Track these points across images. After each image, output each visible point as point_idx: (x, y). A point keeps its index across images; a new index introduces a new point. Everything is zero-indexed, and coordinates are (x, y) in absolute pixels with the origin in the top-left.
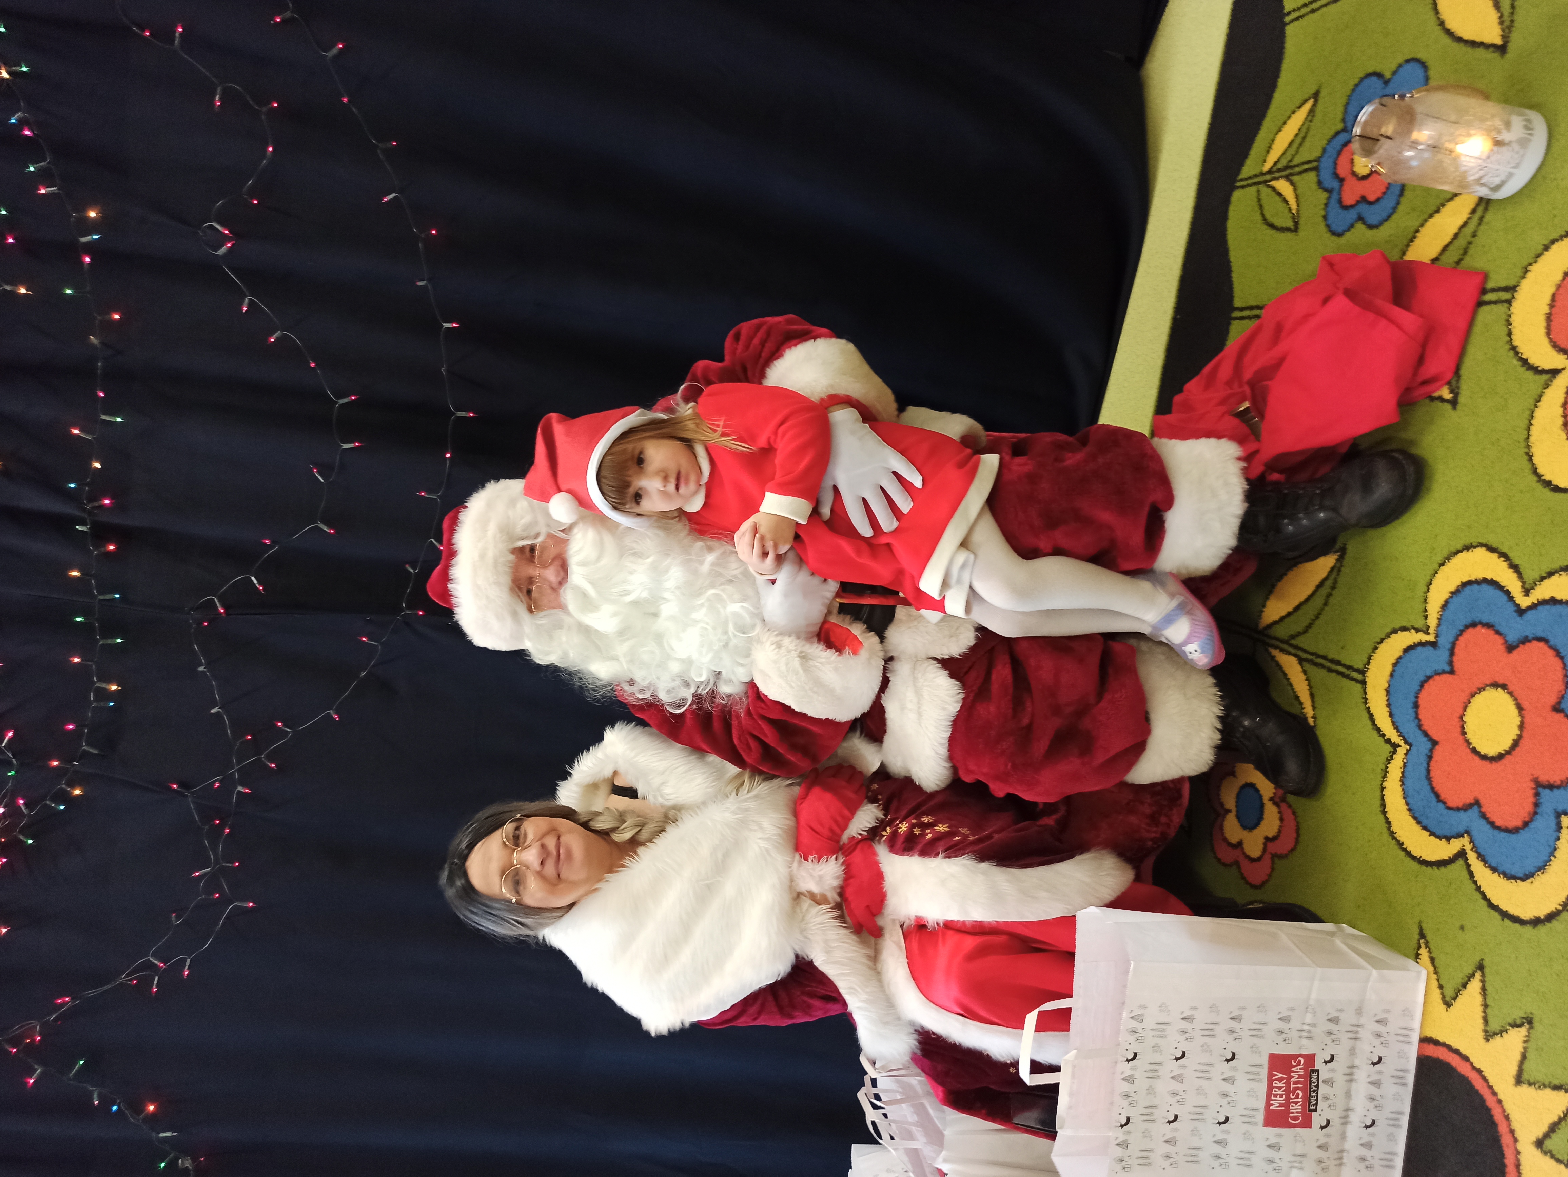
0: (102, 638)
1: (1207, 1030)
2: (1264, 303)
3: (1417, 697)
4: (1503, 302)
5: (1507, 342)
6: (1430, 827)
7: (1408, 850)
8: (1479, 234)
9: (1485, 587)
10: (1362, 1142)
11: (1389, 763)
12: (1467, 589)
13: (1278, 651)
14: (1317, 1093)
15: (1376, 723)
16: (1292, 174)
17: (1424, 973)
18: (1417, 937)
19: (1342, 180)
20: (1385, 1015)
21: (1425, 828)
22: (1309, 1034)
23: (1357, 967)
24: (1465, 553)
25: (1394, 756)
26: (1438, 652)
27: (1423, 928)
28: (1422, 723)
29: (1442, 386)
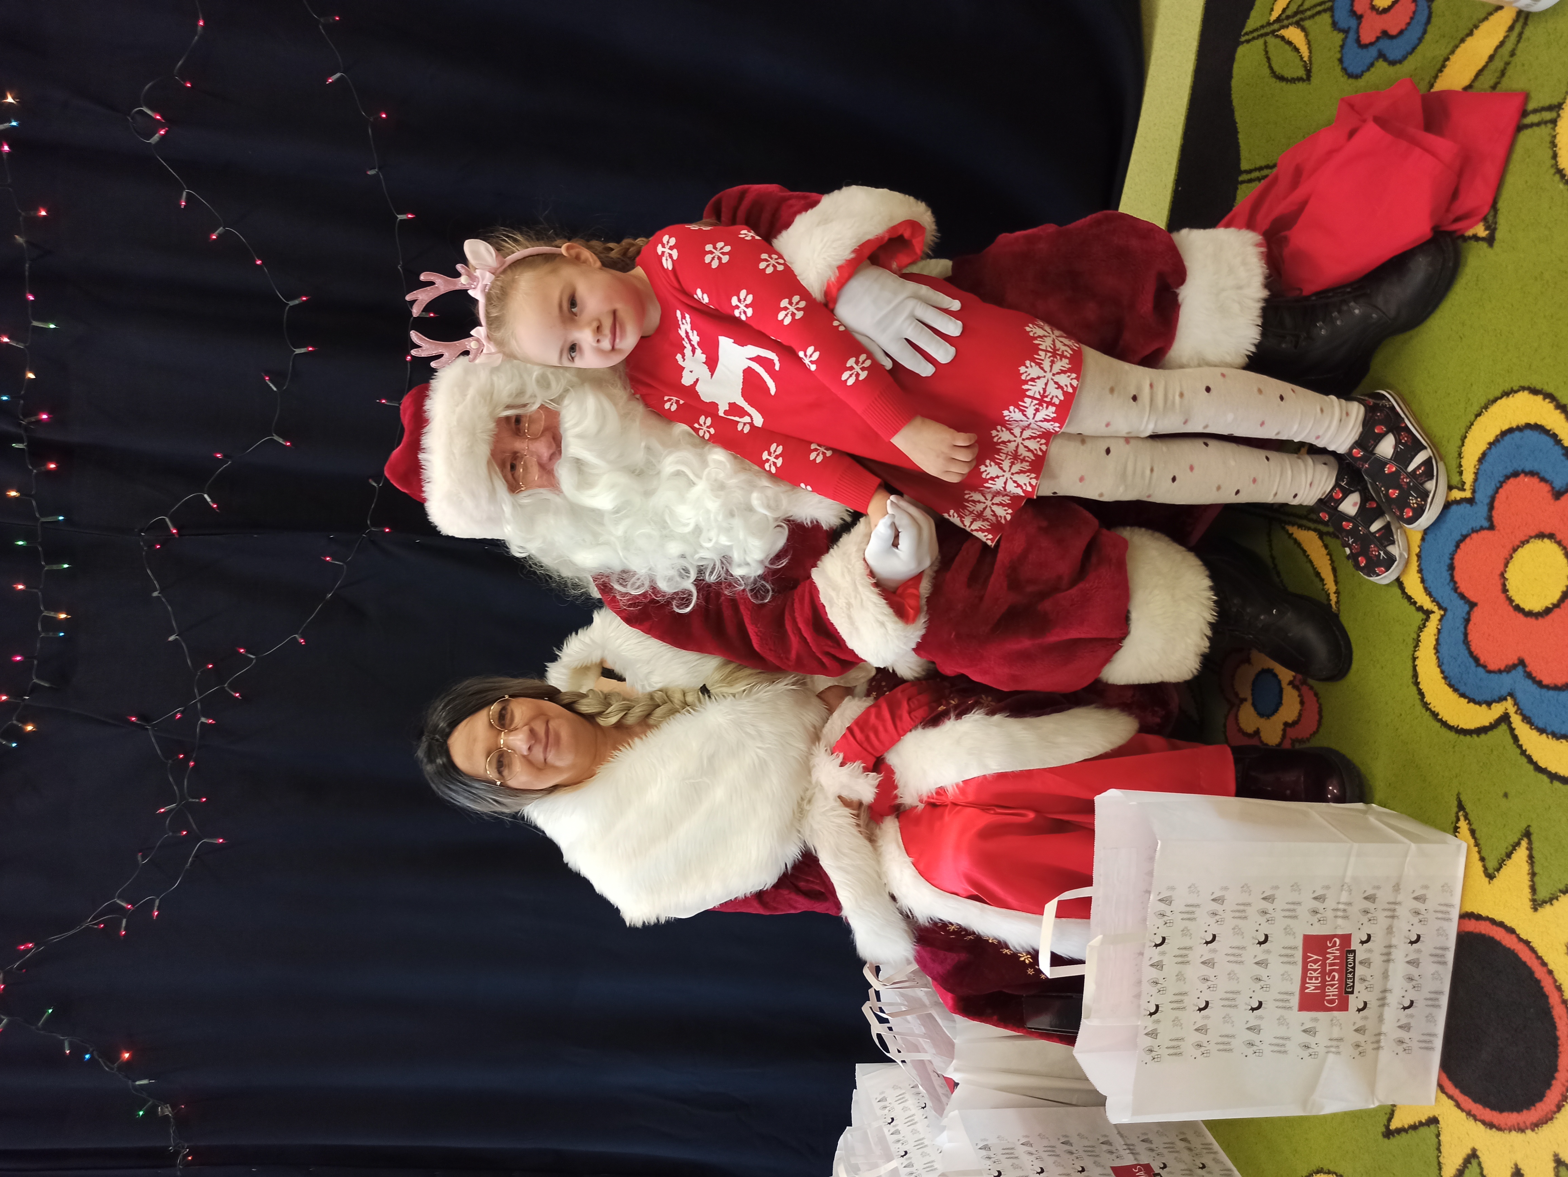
0: (47, 564)
1: (1239, 911)
2: (1274, 162)
3: (1452, 559)
4: (1546, 123)
5: (1552, 166)
6: (1467, 694)
7: (1444, 719)
8: (1518, 52)
9: (1528, 432)
10: (1400, 1024)
11: (1421, 631)
12: (1508, 438)
13: (1296, 527)
14: (1354, 975)
15: (1406, 591)
16: (1302, 20)
17: (1464, 846)
18: (1455, 809)
19: (1359, 18)
20: (1423, 892)
21: (1463, 695)
22: (1345, 913)
23: (1395, 841)
24: (1504, 399)
25: (1427, 624)
26: (1475, 508)
27: (1462, 799)
28: (1457, 585)
29: (1476, 223)
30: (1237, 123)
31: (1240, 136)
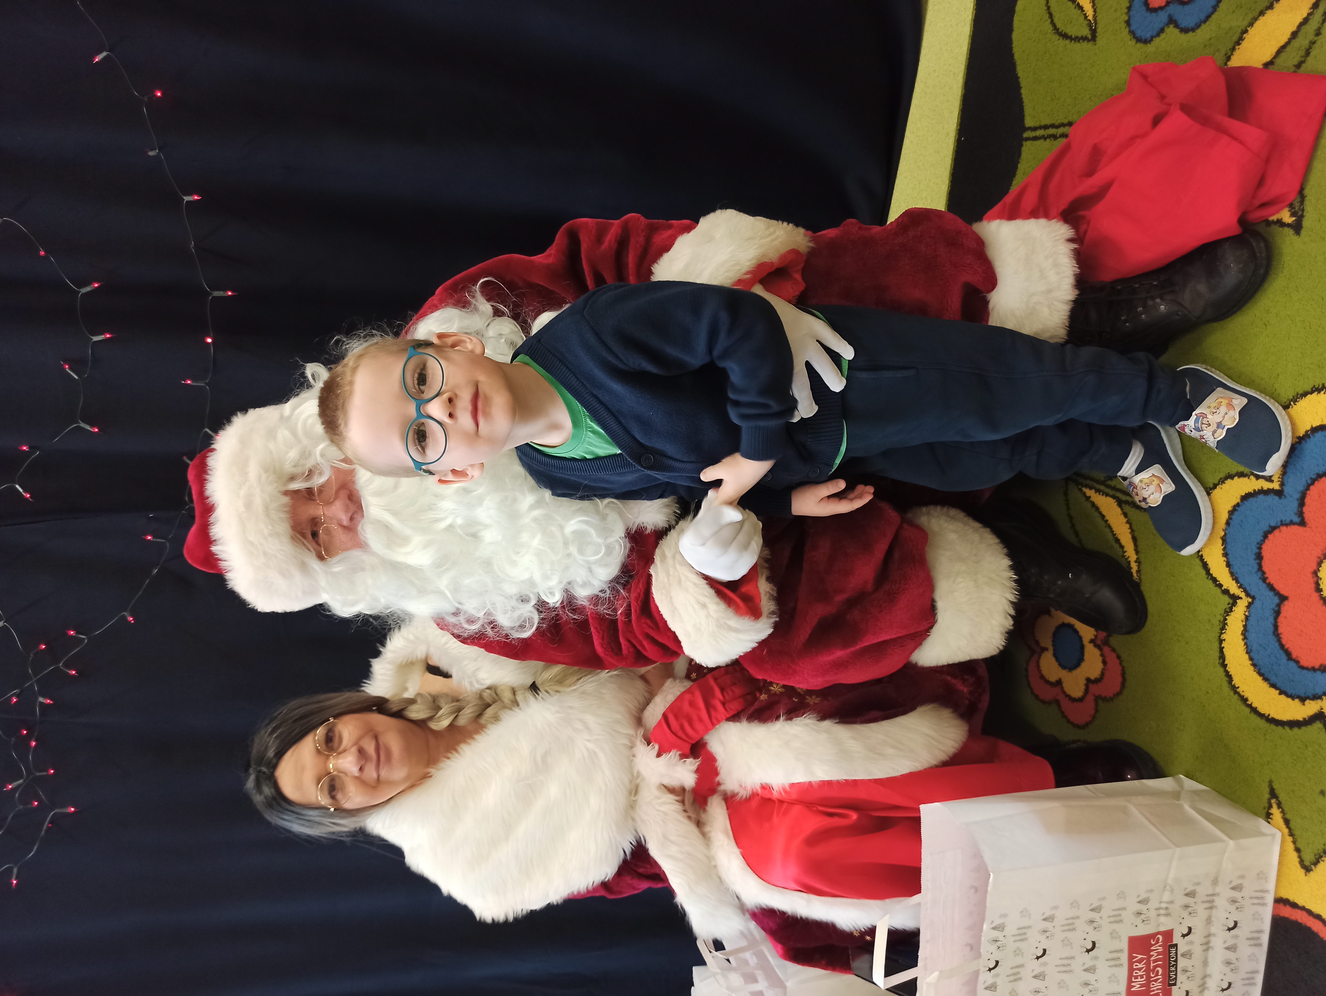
1: (1068, 925)
3: (1260, 548)
6: (1278, 685)
7: (1253, 705)
11: (1228, 615)
13: (1094, 491)
14: (1176, 968)
15: (1211, 572)
17: (1279, 834)
18: (1267, 796)
20: (1239, 882)
21: (1273, 686)
22: (1167, 911)
23: (1214, 839)
24: (1314, 395)
25: (1234, 608)
26: (1283, 501)
27: (1275, 787)
28: (1266, 576)
29: (1282, 209)
30: (1018, 78)
31: (1023, 91)
